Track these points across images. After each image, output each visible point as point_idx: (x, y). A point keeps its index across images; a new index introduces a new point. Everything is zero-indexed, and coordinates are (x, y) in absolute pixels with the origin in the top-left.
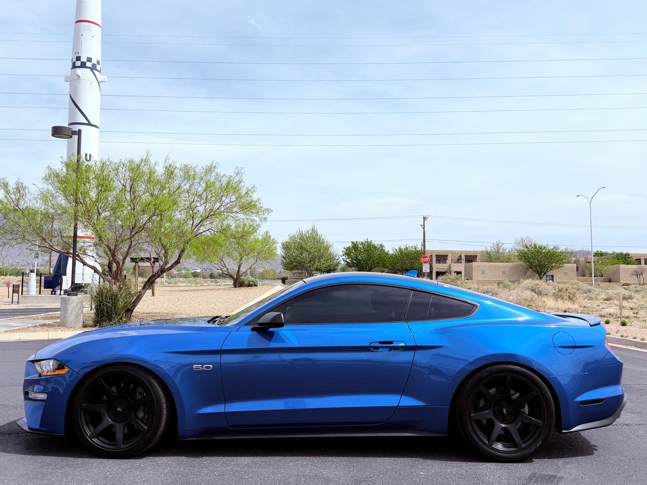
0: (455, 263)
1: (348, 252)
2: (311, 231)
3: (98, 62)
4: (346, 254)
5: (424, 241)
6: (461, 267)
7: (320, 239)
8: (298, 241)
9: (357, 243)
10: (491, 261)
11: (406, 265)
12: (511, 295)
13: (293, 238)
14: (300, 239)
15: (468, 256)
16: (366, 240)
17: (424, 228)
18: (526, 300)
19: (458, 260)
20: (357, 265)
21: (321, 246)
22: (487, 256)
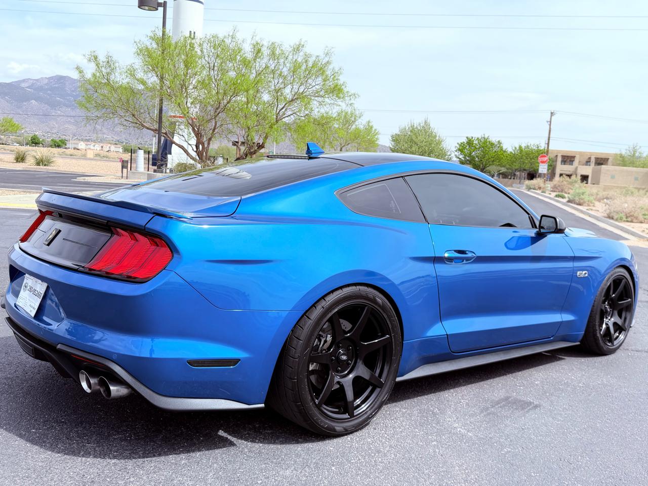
0: (583, 165)
1: (461, 149)
2: (424, 123)
4: (459, 150)
5: (549, 139)
6: (587, 170)
7: (432, 133)
8: (409, 133)
9: (472, 138)
10: (625, 165)
11: (525, 165)
12: (626, 202)
13: (403, 130)
14: (411, 131)
15: (598, 158)
16: (483, 136)
17: (550, 125)
18: (642, 209)
19: (587, 162)
20: (470, 162)
21: (432, 140)
22: (621, 159)
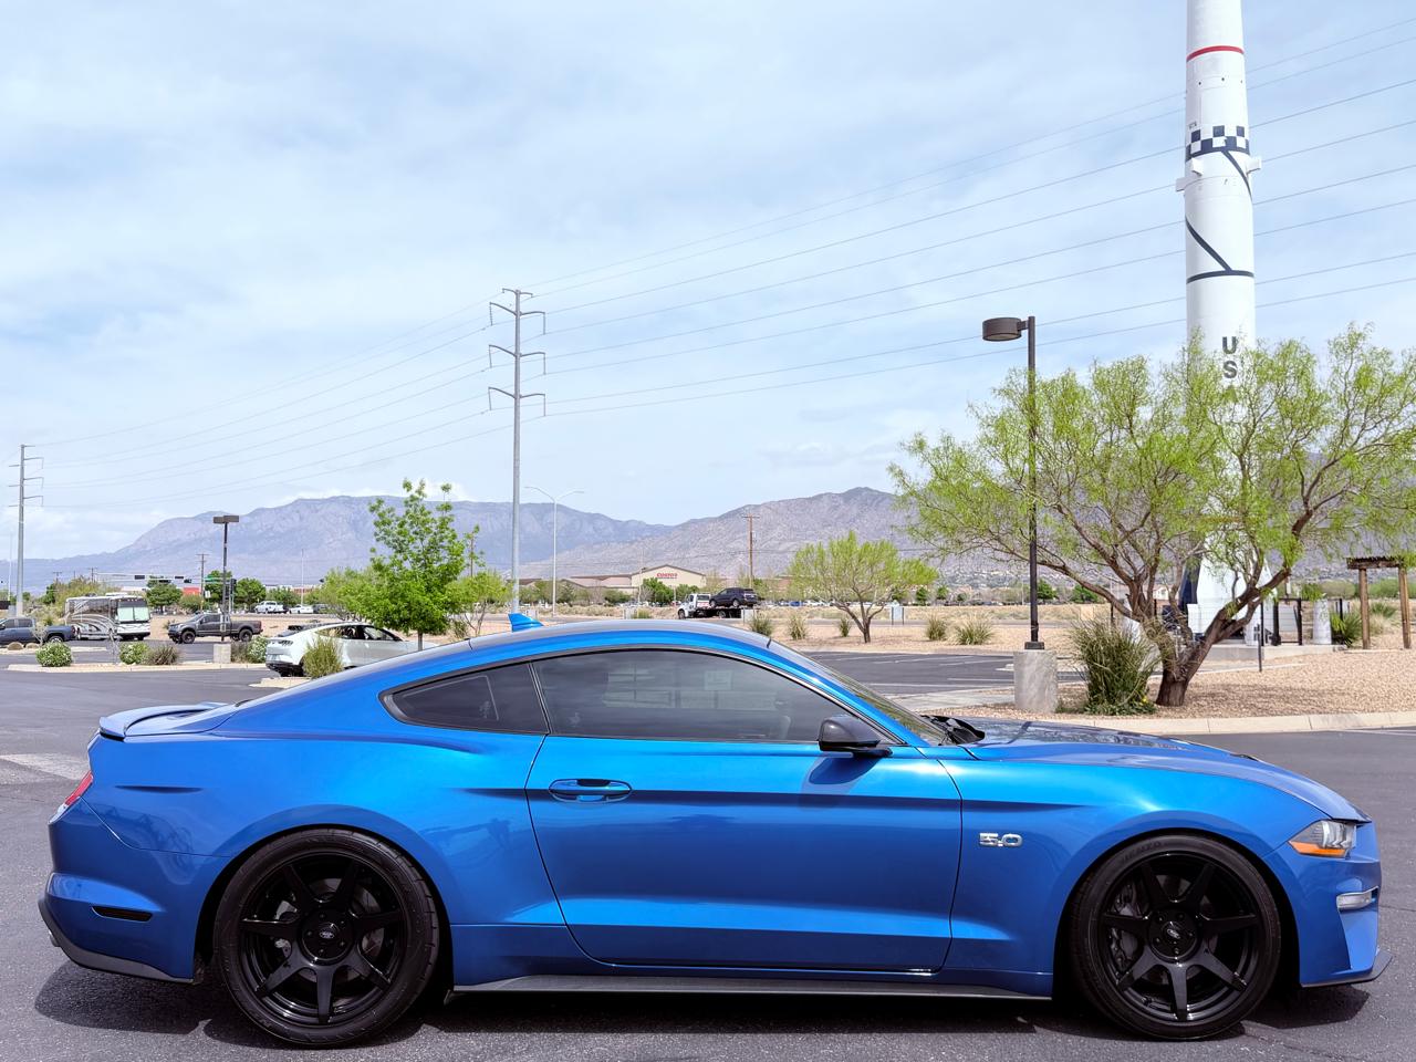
3: (1241, 132)
